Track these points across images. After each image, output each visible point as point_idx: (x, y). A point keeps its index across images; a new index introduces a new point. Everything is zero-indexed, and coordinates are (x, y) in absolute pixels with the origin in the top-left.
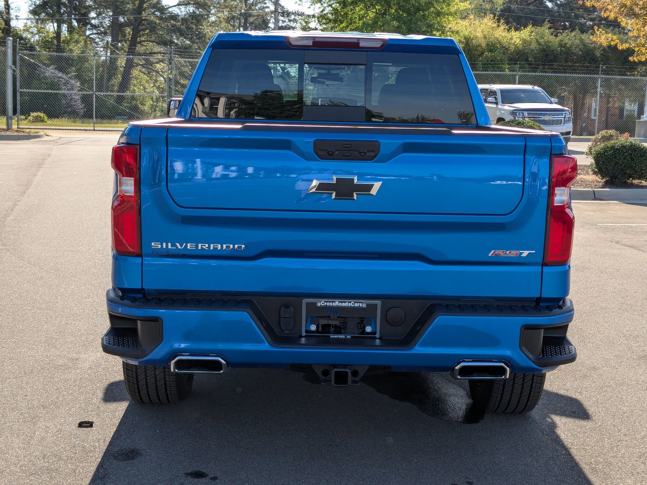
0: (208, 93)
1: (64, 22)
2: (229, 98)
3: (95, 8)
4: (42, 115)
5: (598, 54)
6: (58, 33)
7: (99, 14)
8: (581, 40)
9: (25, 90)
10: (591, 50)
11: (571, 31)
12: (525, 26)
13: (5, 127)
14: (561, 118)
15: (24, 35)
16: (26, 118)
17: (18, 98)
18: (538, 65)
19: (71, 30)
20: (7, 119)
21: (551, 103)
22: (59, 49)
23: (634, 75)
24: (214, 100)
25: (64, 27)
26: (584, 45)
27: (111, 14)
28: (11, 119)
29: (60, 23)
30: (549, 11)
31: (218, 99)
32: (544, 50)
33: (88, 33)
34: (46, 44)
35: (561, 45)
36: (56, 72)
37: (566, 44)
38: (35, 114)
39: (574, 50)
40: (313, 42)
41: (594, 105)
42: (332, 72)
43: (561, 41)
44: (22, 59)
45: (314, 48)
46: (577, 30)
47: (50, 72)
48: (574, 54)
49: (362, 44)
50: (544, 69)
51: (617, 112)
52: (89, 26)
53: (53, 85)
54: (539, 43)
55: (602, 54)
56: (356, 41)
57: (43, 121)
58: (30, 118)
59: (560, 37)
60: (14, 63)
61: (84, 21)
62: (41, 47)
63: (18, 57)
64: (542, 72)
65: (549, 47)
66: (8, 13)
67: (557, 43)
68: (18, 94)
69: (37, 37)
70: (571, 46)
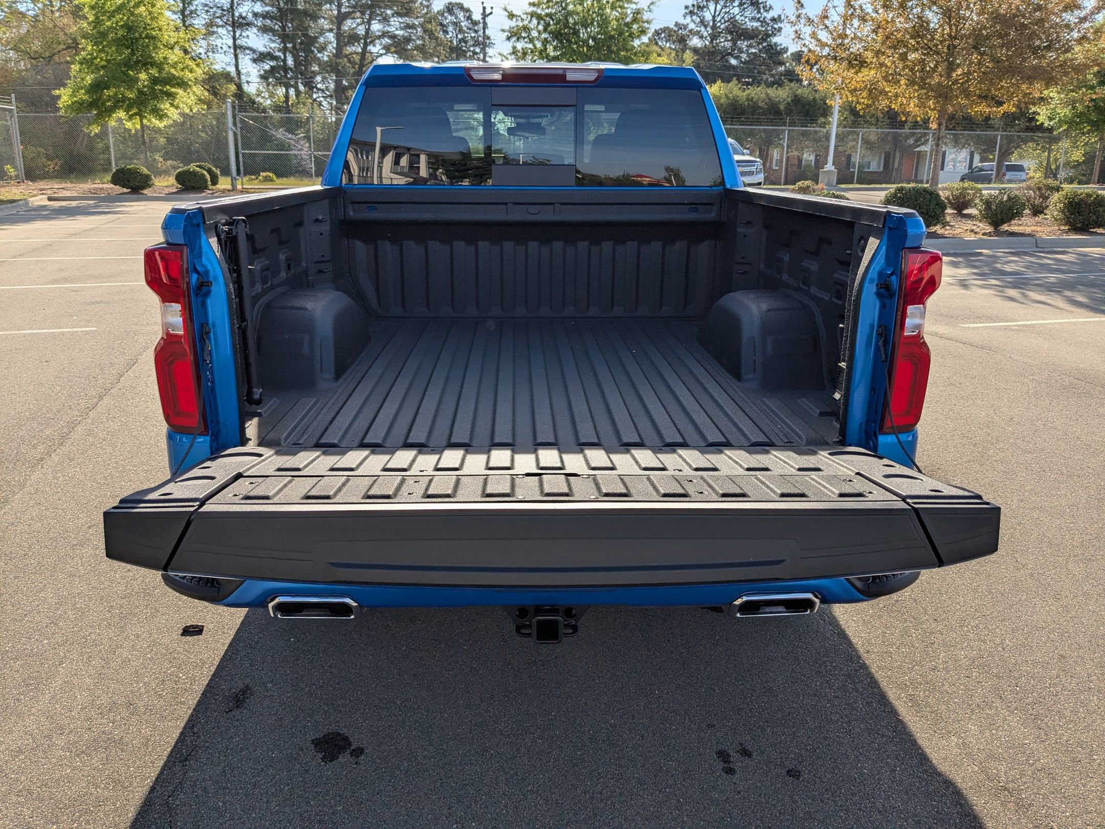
0: (409, 149)
1: (292, 86)
2: (429, 155)
3: (320, 73)
4: (271, 175)
5: (782, 107)
6: (287, 97)
7: (324, 79)
8: (767, 94)
9: (247, 151)
10: (776, 104)
11: (758, 87)
12: (715, 82)
13: (230, 187)
14: (753, 169)
15: (257, 100)
16: (257, 178)
17: (241, 159)
18: (727, 118)
19: (298, 93)
20: (232, 181)
21: (743, 154)
22: (289, 112)
23: (814, 127)
24: (414, 158)
25: (292, 91)
26: (769, 99)
27: (334, 78)
28: (236, 179)
29: (287, 86)
30: (733, 67)
31: (418, 156)
32: (732, 104)
33: (315, 96)
34: (277, 108)
35: (748, 99)
36: (287, 134)
37: (753, 98)
38: (264, 174)
39: (761, 104)
40: (503, 75)
41: (775, 155)
42: (532, 120)
43: (749, 95)
44: (242, 121)
45: (504, 83)
46: (763, 85)
47: (280, 134)
48: (760, 108)
49: (570, 77)
50: (732, 121)
51: (796, 162)
52: (315, 90)
53: (282, 146)
54: (728, 98)
55: (786, 108)
56: (561, 72)
57: (272, 180)
58: (260, 178)
59: (747, 92)
60: (235, 124)
61: (310, 85)
62: (274, 111)
63: (238, 119)
64: (731, 125)
65: (738, 101)
66: (239, 78)
67: (745, 98)
68: (241, 155)
69: (269, 102)
70: (758, 100)
